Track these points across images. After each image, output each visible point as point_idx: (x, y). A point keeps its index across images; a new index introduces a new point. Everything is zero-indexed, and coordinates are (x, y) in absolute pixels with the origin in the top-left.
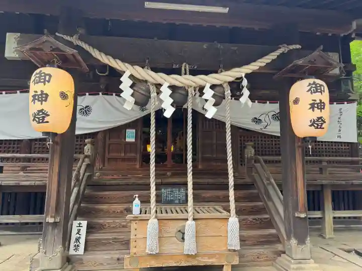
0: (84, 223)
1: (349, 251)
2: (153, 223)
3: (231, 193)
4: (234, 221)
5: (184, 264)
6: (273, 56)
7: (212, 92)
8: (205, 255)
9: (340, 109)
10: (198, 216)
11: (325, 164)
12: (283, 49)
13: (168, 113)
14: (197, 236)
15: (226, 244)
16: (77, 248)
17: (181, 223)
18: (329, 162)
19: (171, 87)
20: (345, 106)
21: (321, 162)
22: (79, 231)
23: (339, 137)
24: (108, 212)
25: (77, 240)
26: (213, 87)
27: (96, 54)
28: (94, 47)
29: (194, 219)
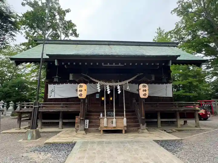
0: (88, 120)
1: (162, 130)
2: (105, 119)
3: (125, 113)
4: (125, 119)
5: (113, 129)
6: (136, 77)
7: (119, 87)
8: (118, 127)
9: (166, 86)
10: (117, 118)
11: (158, 104)
12: (138, 75)
13: (109, 93)
14: (116, 122)
15: (123, 125)
16: (86, 126)
17: (112, 120)
18: (159, 104)
19: (109, 86)
20: (168, 85)
21: (156, 104)
22: (87, 122)
23: (166, 95)
24: (93, 118)
25: (86, 125)
26: (120, 85)
27: (91, 78)
28: (91, 77)
29: (115, 119)
